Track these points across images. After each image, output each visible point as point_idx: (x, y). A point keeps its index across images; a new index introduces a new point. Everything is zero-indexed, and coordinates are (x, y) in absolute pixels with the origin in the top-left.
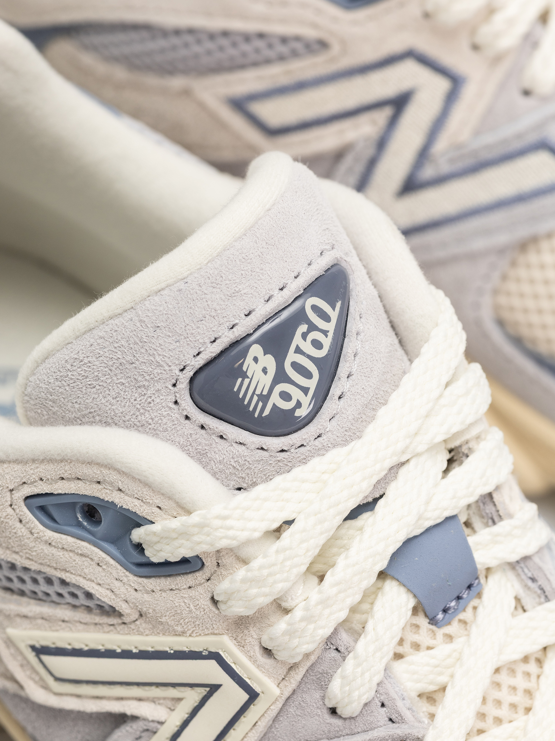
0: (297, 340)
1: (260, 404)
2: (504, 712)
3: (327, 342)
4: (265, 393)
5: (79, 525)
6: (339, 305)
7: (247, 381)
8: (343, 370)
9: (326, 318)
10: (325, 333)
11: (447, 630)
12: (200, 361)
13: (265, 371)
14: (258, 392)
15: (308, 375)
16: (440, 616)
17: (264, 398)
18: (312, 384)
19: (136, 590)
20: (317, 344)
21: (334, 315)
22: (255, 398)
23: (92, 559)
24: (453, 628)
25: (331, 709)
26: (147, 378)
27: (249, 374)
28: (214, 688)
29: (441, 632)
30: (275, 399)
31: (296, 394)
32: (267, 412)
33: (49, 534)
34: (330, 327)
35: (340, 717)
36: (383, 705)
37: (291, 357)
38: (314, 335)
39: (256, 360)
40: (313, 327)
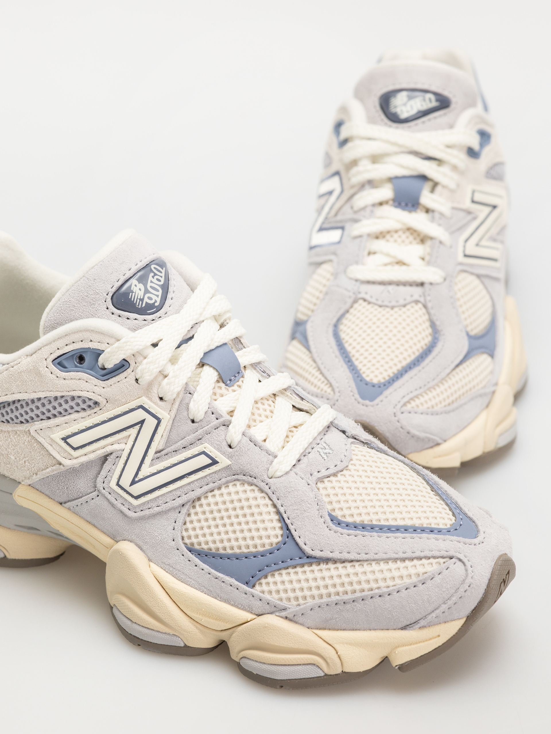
0: (150, 278)
1: (141, 302)
2: (263, 418)
3: (162, 280)
4: (142, 298)
5: (76, 366)
6: (164, 269)
7: (134, 294)
8: (171, 289)
9: (161, 272)
10: (161, 277)
11: (232, 388)
12: (114, 289)
13: (140, 289)
14: (139, 298)
15: (158, 291)
16: (228, 382)
17: (142, 300)
18: (160, 293)
19: (104, 388)
20: (159, 280)
21: (163, 271)
22: (138, 300)
23: (83, 380)
24: (235, 387)
25: (191, 420)
26: (94, 300)
27: (134, 291)
28: (142, 422)
29: (230, 389)
30: (146, 300)
31: (154, 298)
32: (144, 305)
33: (64, 374)
34: (163, 275)
35: (197, 422)
36: (213, 414)
37: (149, 284)
38: (157, 277)
39: (136, 286)
40: (155, 274)
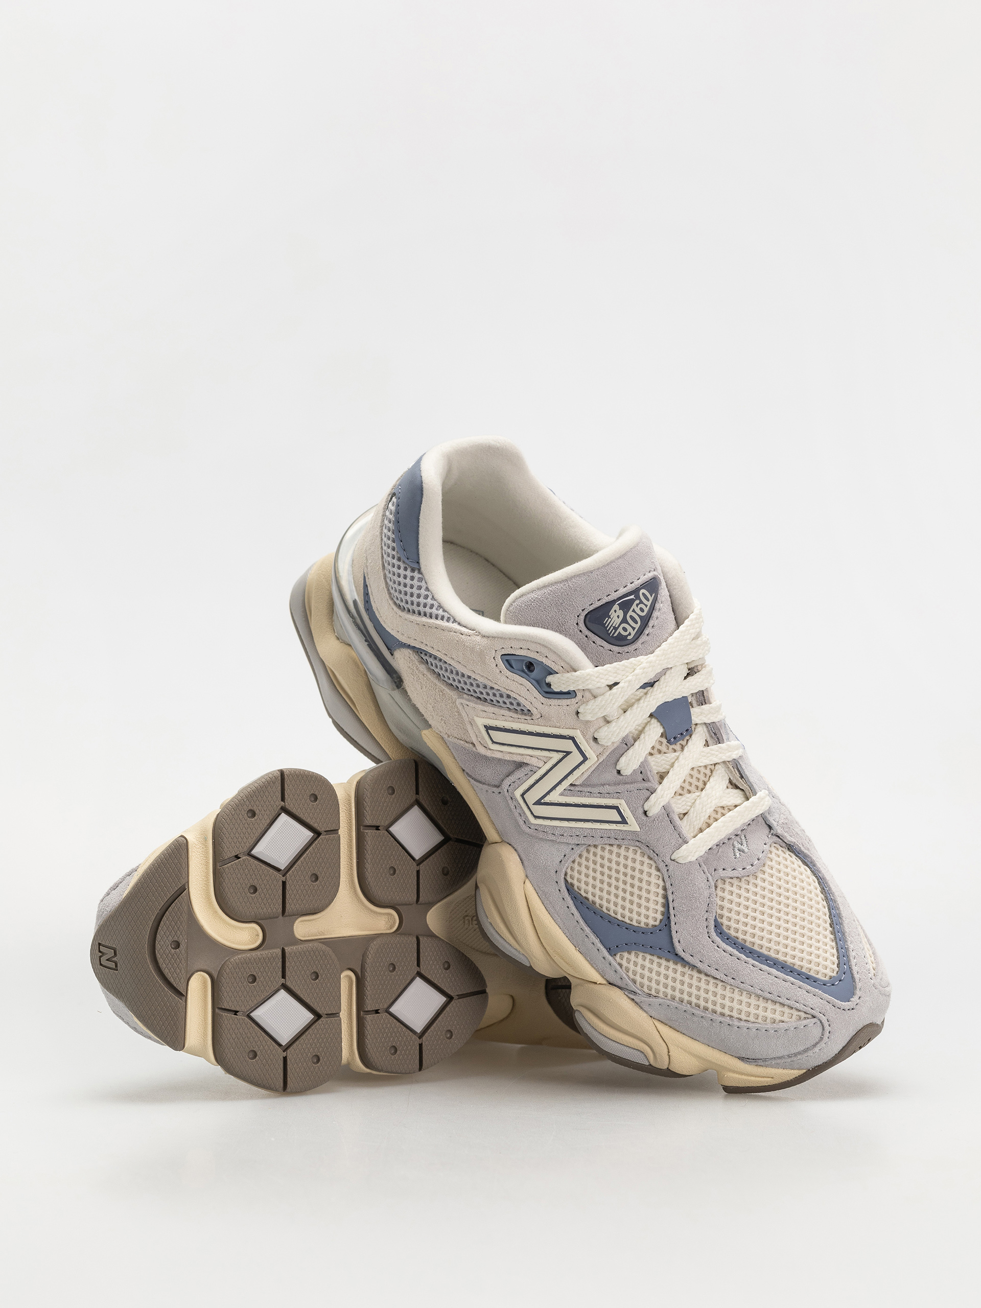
0: (634, 606)
1: (614, 631)
2: (693, 788)
3: (646, 610)
4: (616, 626)
5: (523, 671)
6: (654, 595)
7: (610, 619)
8: (651, 624)
9: (648, 600)
10: (646, 606)
11: (673, 746)
12: (592, 608)
13: (618, 617)
14: (614, 625)
15: (636, 622)
16: (672, 740)
17: (616, 629)
18: (637, 626)
19: (542, 704)
20: (642, 610)
21: (651, 599)
22: (612, 628)
23: (526, 687)
24: (677, 747)
25: (618, 770)
26: (567, 611)
27: (611, 617)
28: (568, 753)
29: (671, 747)
30: (620, 630)
31: (629, 629)
32: (615, 635)
33: (509, 673)
34: (649, 604)
35: (622, 775)
36: (641, 773)
37: (630, 613)
38: (641, 606)
39: (615, 611)
40: (641, 602)
